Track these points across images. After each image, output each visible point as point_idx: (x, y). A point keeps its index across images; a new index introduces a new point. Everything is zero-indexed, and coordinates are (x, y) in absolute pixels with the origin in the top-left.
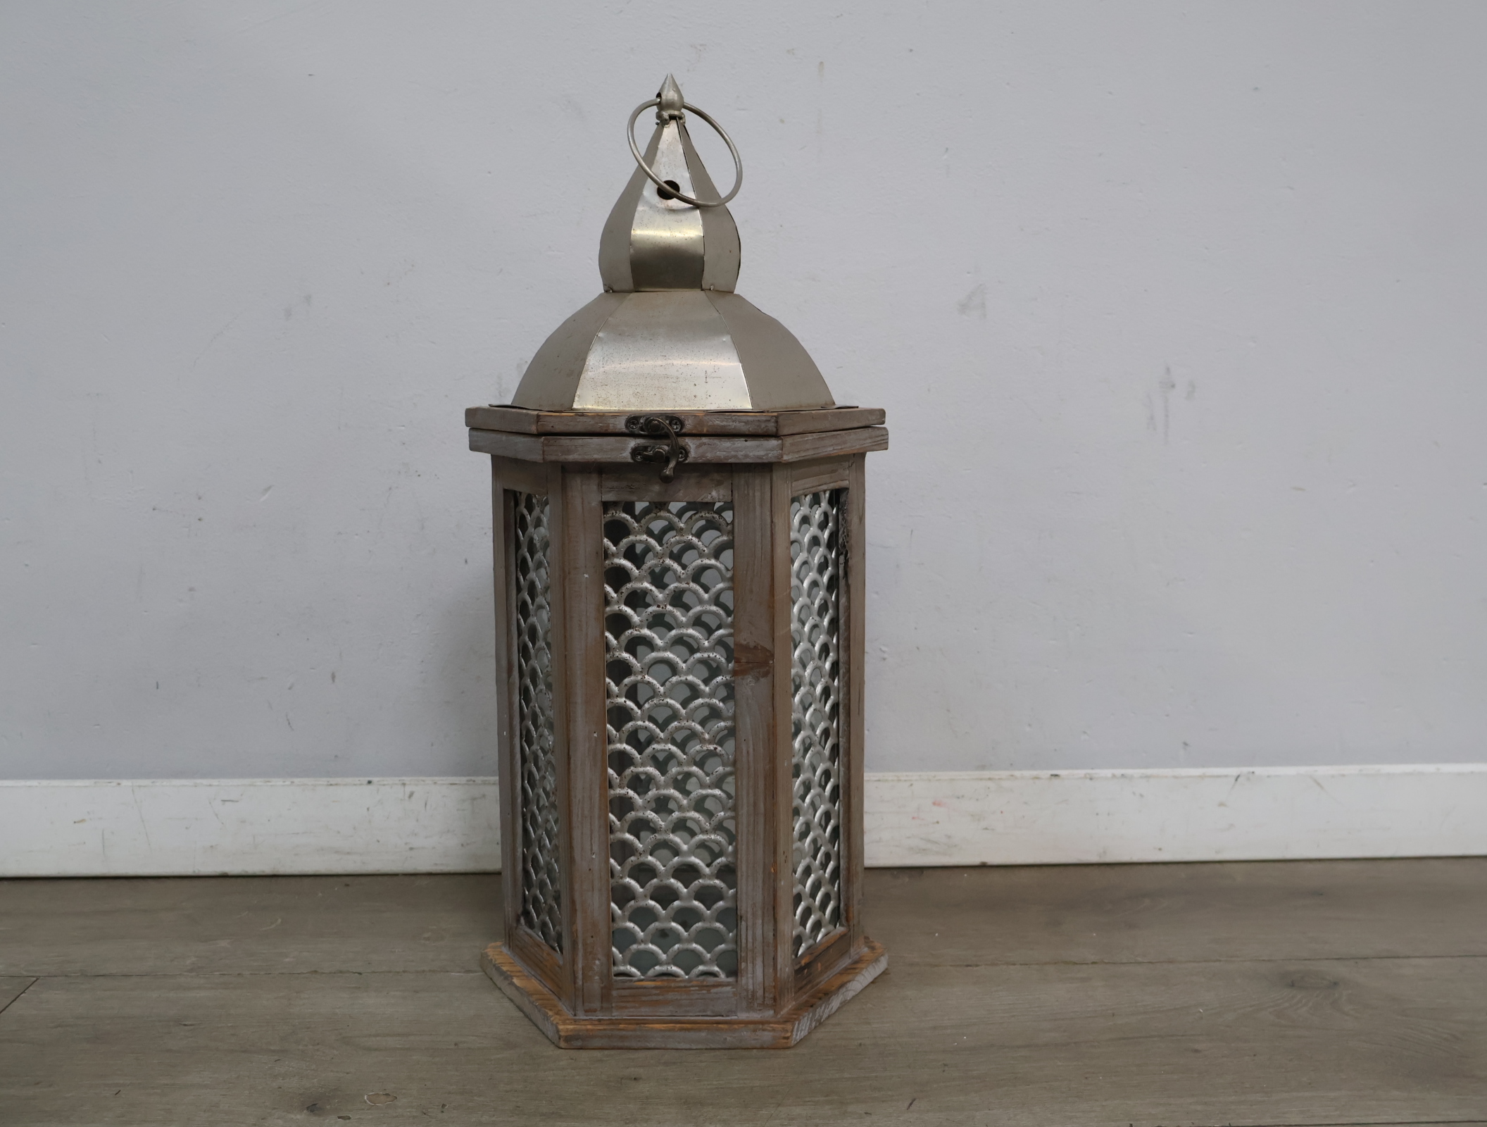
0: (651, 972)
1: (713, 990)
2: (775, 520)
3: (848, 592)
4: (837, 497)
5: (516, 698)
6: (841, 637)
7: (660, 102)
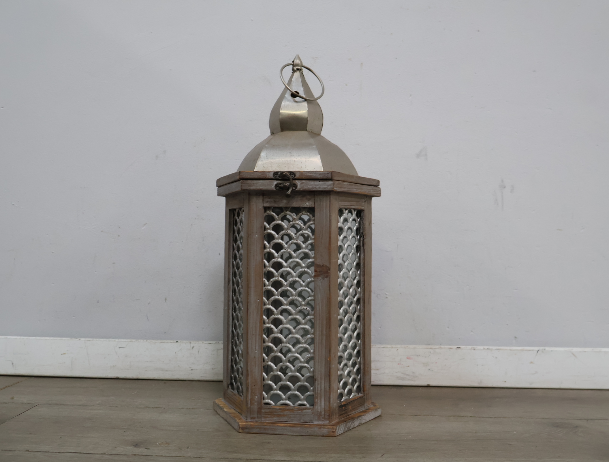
0: (279, 403)
1: (305, 411)
2: (331, 214)
3: (364, 252)
4: (360, 213)
5: (231, 293)
6: (361, 271)
7: (293, 64)
